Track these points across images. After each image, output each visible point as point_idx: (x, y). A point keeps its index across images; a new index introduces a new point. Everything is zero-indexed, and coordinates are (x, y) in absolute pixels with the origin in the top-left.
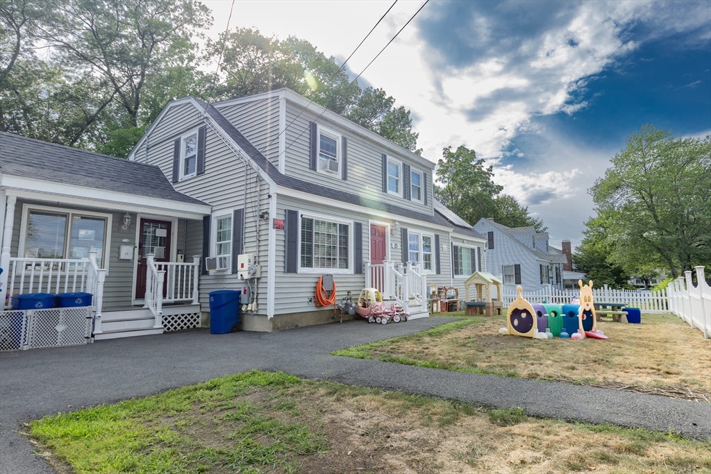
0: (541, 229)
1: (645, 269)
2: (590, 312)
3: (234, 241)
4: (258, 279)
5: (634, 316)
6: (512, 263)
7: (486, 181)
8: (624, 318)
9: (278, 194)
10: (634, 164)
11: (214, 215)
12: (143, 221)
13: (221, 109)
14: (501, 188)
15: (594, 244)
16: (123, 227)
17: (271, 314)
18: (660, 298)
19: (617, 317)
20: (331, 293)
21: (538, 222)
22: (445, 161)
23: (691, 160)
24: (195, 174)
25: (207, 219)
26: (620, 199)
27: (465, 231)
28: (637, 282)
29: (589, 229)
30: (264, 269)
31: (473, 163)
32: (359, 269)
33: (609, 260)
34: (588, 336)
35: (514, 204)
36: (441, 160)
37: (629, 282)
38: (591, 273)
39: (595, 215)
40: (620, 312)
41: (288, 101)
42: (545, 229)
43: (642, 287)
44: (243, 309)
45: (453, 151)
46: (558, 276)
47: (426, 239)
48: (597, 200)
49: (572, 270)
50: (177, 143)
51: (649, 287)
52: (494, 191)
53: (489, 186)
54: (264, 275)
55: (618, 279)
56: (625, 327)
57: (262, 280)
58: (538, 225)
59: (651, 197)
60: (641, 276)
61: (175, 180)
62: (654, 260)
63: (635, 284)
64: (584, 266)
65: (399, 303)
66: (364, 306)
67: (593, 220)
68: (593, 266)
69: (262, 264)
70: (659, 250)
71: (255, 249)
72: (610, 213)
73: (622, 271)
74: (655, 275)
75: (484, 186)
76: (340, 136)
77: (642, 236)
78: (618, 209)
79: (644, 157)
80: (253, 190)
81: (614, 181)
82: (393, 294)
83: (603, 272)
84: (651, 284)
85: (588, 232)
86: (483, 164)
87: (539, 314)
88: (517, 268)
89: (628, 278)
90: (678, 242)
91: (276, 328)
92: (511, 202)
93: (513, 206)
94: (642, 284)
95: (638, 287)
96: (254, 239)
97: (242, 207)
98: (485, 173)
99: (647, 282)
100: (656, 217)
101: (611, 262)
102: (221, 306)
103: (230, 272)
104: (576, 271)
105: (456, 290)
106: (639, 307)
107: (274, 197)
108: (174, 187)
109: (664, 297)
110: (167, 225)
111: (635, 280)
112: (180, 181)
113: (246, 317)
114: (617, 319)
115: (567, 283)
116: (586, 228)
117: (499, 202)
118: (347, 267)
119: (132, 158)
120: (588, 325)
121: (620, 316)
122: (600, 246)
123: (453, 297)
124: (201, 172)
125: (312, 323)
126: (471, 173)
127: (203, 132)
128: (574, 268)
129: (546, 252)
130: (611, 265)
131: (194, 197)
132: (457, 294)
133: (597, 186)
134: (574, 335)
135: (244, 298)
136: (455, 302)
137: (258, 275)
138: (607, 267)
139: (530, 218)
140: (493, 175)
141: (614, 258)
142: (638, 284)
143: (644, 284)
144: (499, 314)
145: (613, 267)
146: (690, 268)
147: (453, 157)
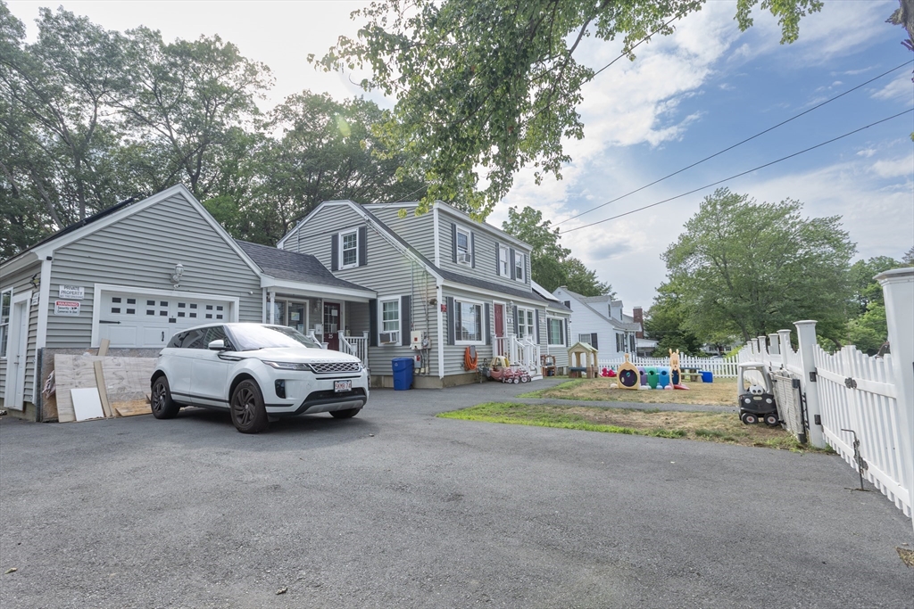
0: (610, 294)
1: (718, 335)
2: (677, 371)
3: (403, 320)
4: (429, 349)
5: (707, 378)
6: (590, 332)
7: (552, 244)
8: (700, 378)
9: (443, 286)
10: (708, 229)
11: (380, 299)
12: (325, 303)
13: (372, 209)
14: (568, 252)
15: (666, 311)
16: (315, 310)
17: (442, 374)
18: (730, 363)
19: (694, 378)
20: (475, 360)
21: (607, 286)
22: (509, 222)
23: (766, 225)
24: (357, 264)
25: (373, 303)
26: (693, 265)
27: (555, 304)
28: (710, 349)
29: (661, 295)
30: (433, 342)
31: (538, 225)
32: (489, 342)
33: (683, 327)
34: (676, 388)
35: (581, 268)
36: (505, 222)
37: (701, 349)
38: (664, 340)
39: (667, 281)
40: (697, 373)
41: (439, 210)
42: (614, 294)
43: (716, 354)
44: (417, 371)
45: (519, 211)
46: (632, 343)
47: (530, 314)
48: (669, 267)
49: (644, 338)
50: (335, 238)
51: (722, 355)
52: (562, 255)
53: (556, 250)
54: (434, 346)
55: (692, 348)
56: (700, 385)
57: (432, 350)
58: (607, 289)
59: (725, 263)
60: (714, 343)
61: (335, 268)
62: (727, 327)
63: (708, 352)
64: (656, 334)
65: (522, 367)
66: (495, 370)
67: (665, 285)
68: (665, 334)
69: (432, 338)
70: (733, 317)
71: (425, 327)
72: (682, 278)
73: (696, 339)
74: (728, 342)
75: (550, 249)
76: (469, 231)
77: (715, 302)
78: (692, 275)
79: (718, 222)
80: (420, 281)
81: (688, 248)
82: (517, 360)
83: (676, 339)
84: (725, 352)
85: (660, 298)
86: (549, 225)
87: (641, 373)
88: (594, 336)
89: (700, 345)
90: (752, 309)
91: (445, 386)
92: (577, 265)
93: (580, 270)
94: (715, 352)
95: (711, 355)
96: (424, 319)
97: (411, 294)
98: (551, 236)
99: (721, 349)
100: (729, 284)
101: (684, 329)
102: (403, 370)
103: (399, 343)
104: (647, 338)
105: (553, 357)
106: (712, 371)
107: (440, 288)
108: (333, 274)
109: (734, 363)
110: (337, 306)
111: (708, 347)
112: (340, 269)
113: (417, 378)
114: (694, 379)
115: (640, 351)
116: (657, 294)
117: (564, 265)
118: (480, 340)
119: (280, 246)
120: (676, 380)
121: (696, 377)
122: (672, 313)
123: (550, 364)
124: (363, 263)
125: (462, 383)
126: (536, 235)
127: (363, 231)
128: (646, 335)
129: (620, 320)
130: (684, 332)
131: (357, 283)
132: (554, 361)
133: (670, 252)
134: (666, 387)
135: (418, 364)
136: (553, 368)
137: (429, 347)
138: (680, 335)
139: (597, 282)
140: (560, 237)
141: (686, 326)
142: (711, 352)
143: (718, 352)
144: (596, 377)
145: (686, 334)
146: (764, 334)
147: (518, 218)
